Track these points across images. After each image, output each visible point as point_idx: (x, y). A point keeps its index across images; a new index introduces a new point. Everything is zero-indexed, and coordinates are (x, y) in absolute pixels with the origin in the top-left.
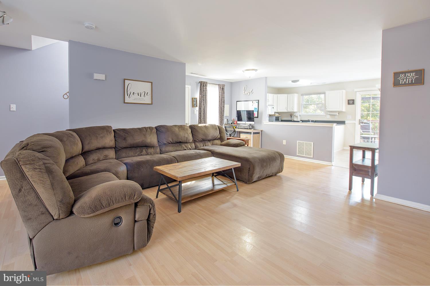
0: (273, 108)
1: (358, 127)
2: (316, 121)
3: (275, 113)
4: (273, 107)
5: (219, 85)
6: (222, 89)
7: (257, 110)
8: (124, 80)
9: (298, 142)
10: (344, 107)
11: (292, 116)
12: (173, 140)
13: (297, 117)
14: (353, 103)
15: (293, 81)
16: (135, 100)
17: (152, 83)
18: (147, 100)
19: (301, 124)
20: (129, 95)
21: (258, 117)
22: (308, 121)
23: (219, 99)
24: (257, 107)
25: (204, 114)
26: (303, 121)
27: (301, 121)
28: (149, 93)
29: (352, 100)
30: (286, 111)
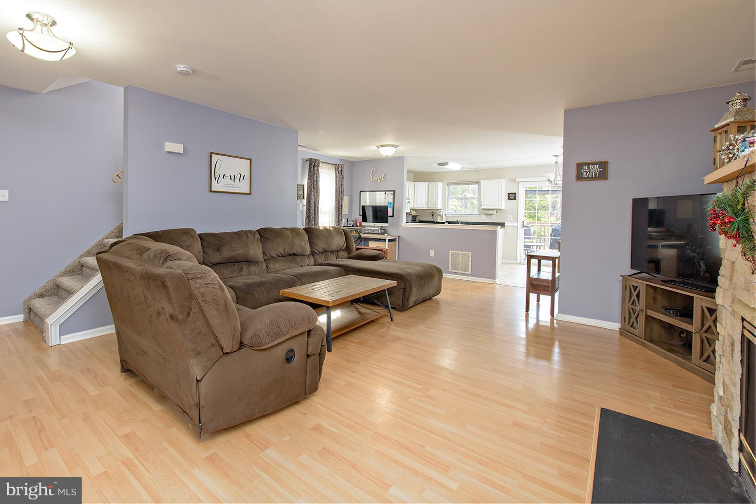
0: (410, 203)
1: (521, 231)
2: (467, 223)
3: (411, 209)
4: (409, 201)
5: (335, 165)
6: (340, 170)
7: (392, 205)
8: (211, 154)
9: (450, 253)
10: (504, 203)
11: (435, 215)
12: (284, 251)
13: (442, 216)
14: (515, 199)
15: (440, 164)
16: (226, 186)
17: (250, 160)
18: (244, 187)
19: (446, 226)
20: (217, 179)
21: (393, 216)
22: (457, 223)
23: (336, 187)
24: (392, 201)
25: (315, 210)
26: (449, 223)
27: (447, 222)
28: (247, 176)
29: (513, 193)
30: (426, 207)
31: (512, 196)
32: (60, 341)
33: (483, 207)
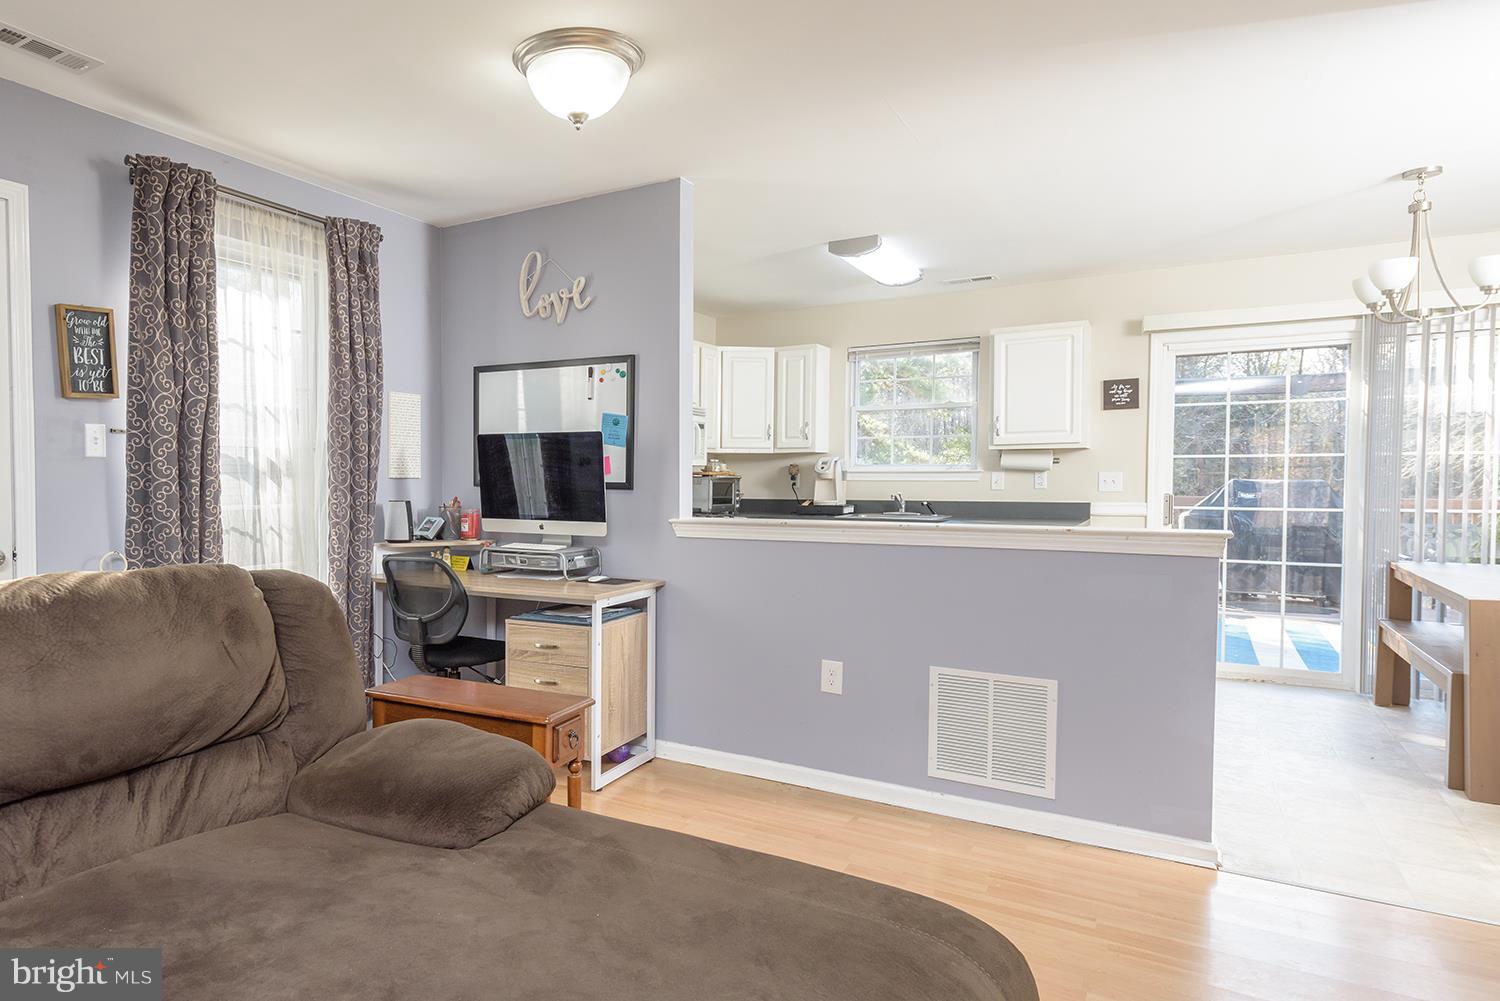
0: (702, 426)
3: (711, 456)
4: (701, 420)
5: (330, 225)
7: (623, 432)
10: (1082, 422)
11: (798, 477)
13: (832, 481)
14: (1133, 403)
15: (838, 248)
21: (628, 485)
23: (335, 341)
24: (620, 410)
26: (861, 507)
29: (1125, 382)
30: (767, 447)
33: (1003, 439)
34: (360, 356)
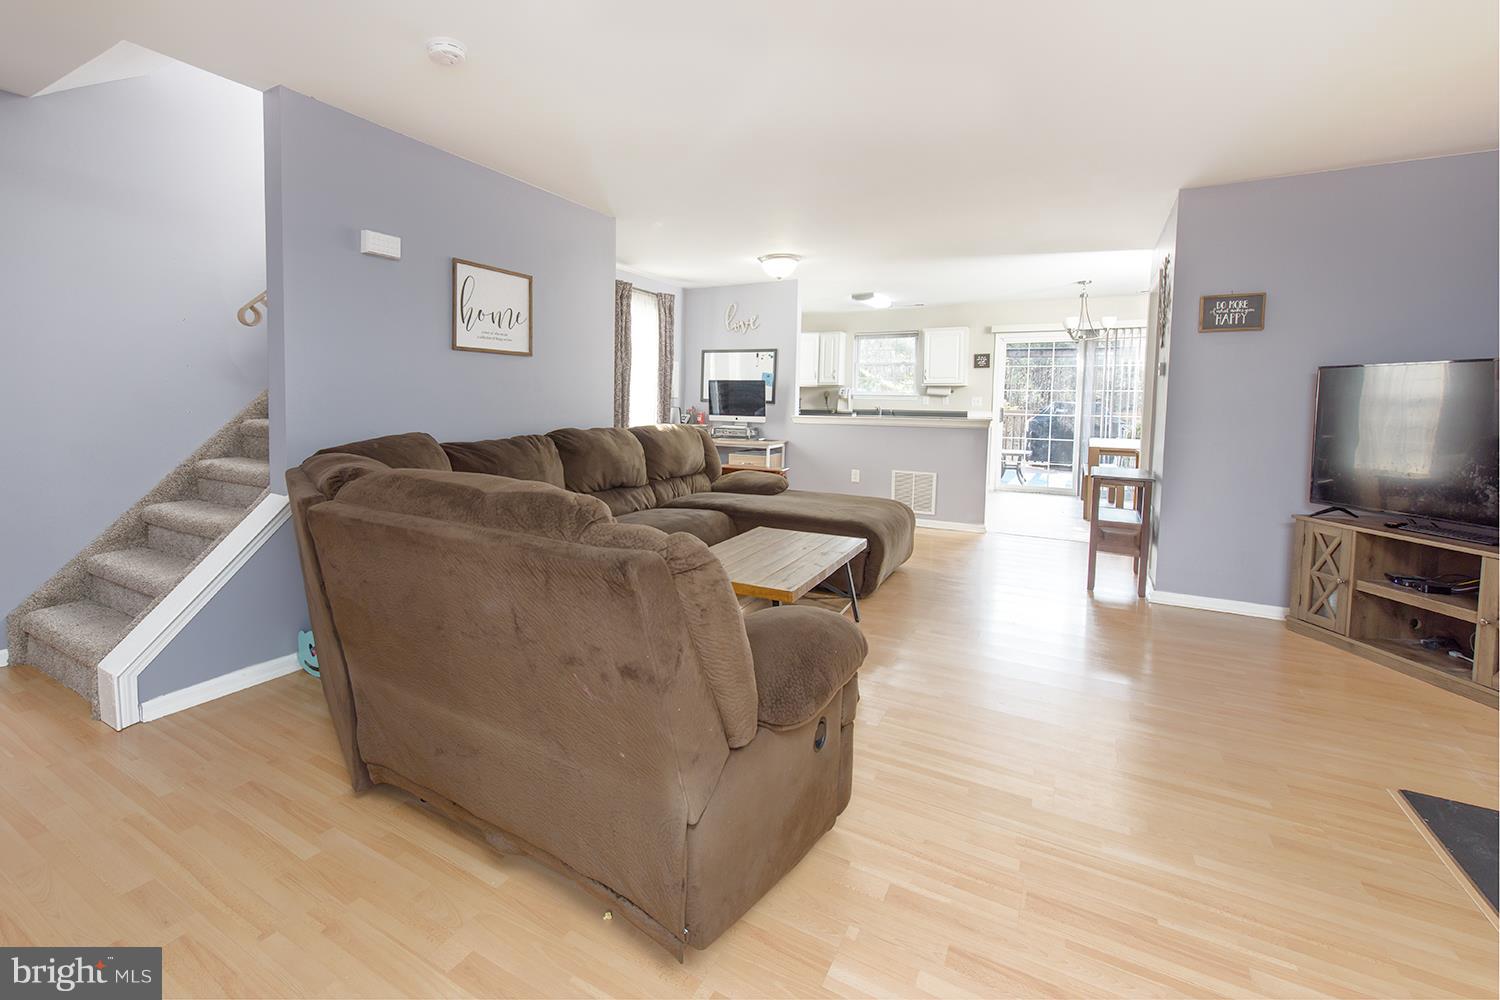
2: (894, 413)
5: (658, 295)
7: (772, 381)
8: (454, 262)
9: (893, 475)
10: (964, 373)
12: (604, 480)
13: (846, 400)
14: (987, 365)
15: (857, 297)
16: (483, 337)
17: (530, 279)
18: (517, 341)
19: (855, 419)
20: (466, 321)
21: (773, 402)
22: (875, 413)
24: (771, 372)
26: (859, 413)
27: (854, 411)
28: (524, 315)
29: (984, 355)
30: (814, 383)
31: (982, 361)
32: (141, 715)
33: (928, 381)
34: (668, 349)
